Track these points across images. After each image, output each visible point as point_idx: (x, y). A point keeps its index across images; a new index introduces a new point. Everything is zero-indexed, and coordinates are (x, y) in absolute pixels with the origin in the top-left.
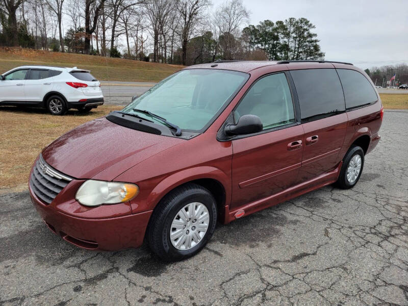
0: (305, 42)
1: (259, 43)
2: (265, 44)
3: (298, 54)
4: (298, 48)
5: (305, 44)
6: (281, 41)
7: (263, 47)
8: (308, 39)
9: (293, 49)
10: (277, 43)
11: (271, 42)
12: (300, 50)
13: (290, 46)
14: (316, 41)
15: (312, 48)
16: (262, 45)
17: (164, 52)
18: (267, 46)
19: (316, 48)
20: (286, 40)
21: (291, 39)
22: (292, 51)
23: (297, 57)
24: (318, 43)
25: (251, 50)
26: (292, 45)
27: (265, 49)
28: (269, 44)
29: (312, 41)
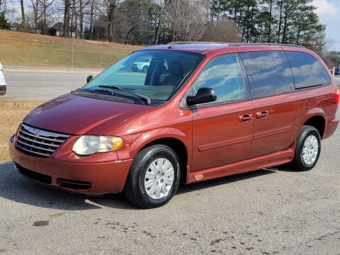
0: (295, 9)
1: (226, 9)
2: (236, 12)
3: (285, 27)
4: (285, 18)
5: (295, 12)
6: (260, 7)
7: (233, 16)
8: (300, 5)
9: (278, 19)
10: (253, 10)
11: (245, 8)
12: (289, 21)
13: (273, 14)
14: (311, 8)
15: (306, 18)
16: (231, 13)
17: (78, 21)
18: (238, 14)
19: (313, 18)
20: (266, 5)
21: (275, 6)
22: (276, 22)
23: (284, 32)
24: (315, 11)
25: (215, 19)
26: (276, 13)
27: (235, 19)
28: (241, 11)
29: (307, 8)
